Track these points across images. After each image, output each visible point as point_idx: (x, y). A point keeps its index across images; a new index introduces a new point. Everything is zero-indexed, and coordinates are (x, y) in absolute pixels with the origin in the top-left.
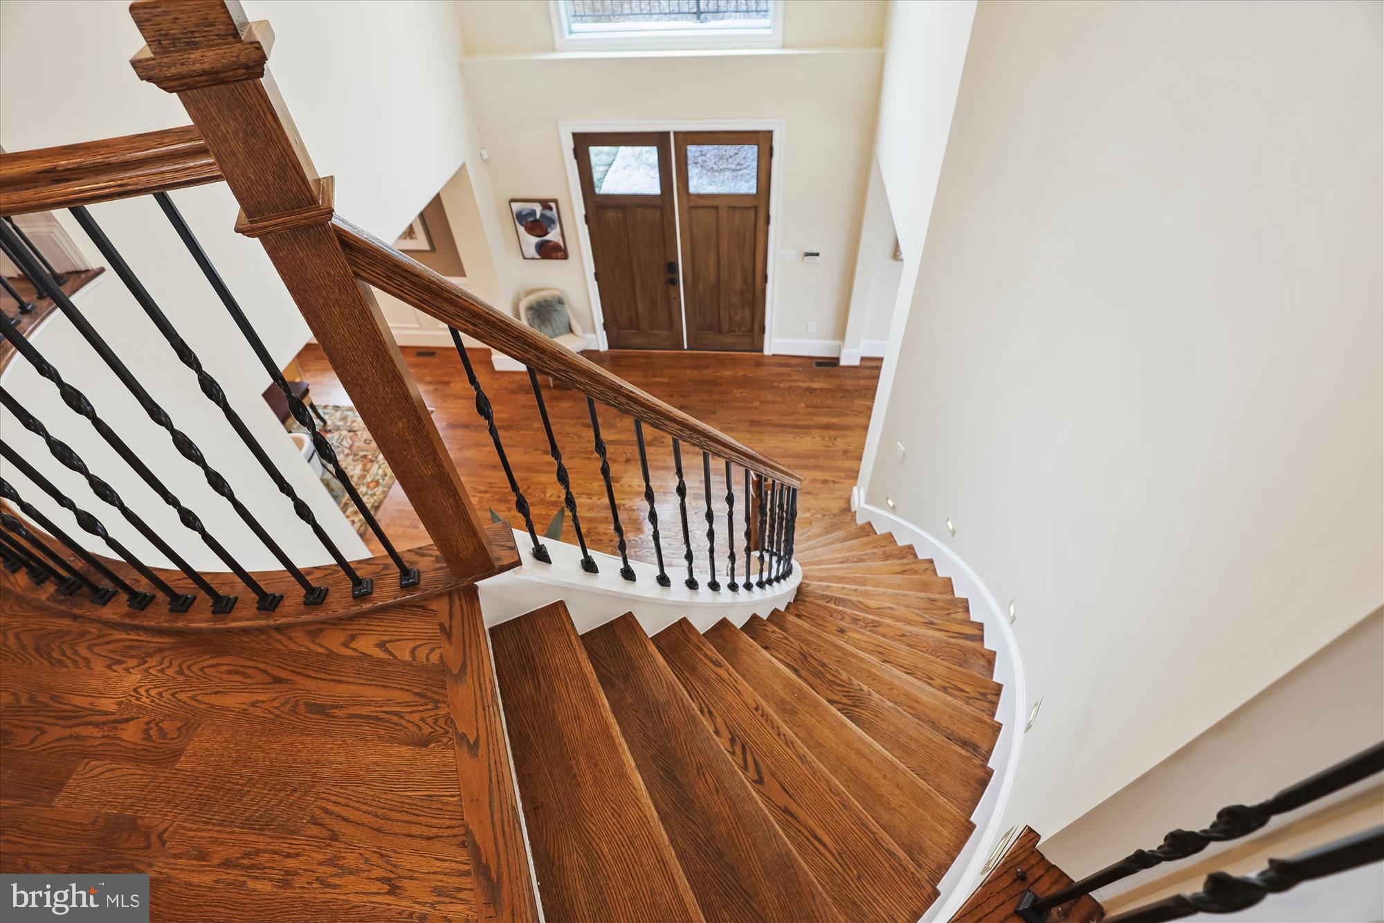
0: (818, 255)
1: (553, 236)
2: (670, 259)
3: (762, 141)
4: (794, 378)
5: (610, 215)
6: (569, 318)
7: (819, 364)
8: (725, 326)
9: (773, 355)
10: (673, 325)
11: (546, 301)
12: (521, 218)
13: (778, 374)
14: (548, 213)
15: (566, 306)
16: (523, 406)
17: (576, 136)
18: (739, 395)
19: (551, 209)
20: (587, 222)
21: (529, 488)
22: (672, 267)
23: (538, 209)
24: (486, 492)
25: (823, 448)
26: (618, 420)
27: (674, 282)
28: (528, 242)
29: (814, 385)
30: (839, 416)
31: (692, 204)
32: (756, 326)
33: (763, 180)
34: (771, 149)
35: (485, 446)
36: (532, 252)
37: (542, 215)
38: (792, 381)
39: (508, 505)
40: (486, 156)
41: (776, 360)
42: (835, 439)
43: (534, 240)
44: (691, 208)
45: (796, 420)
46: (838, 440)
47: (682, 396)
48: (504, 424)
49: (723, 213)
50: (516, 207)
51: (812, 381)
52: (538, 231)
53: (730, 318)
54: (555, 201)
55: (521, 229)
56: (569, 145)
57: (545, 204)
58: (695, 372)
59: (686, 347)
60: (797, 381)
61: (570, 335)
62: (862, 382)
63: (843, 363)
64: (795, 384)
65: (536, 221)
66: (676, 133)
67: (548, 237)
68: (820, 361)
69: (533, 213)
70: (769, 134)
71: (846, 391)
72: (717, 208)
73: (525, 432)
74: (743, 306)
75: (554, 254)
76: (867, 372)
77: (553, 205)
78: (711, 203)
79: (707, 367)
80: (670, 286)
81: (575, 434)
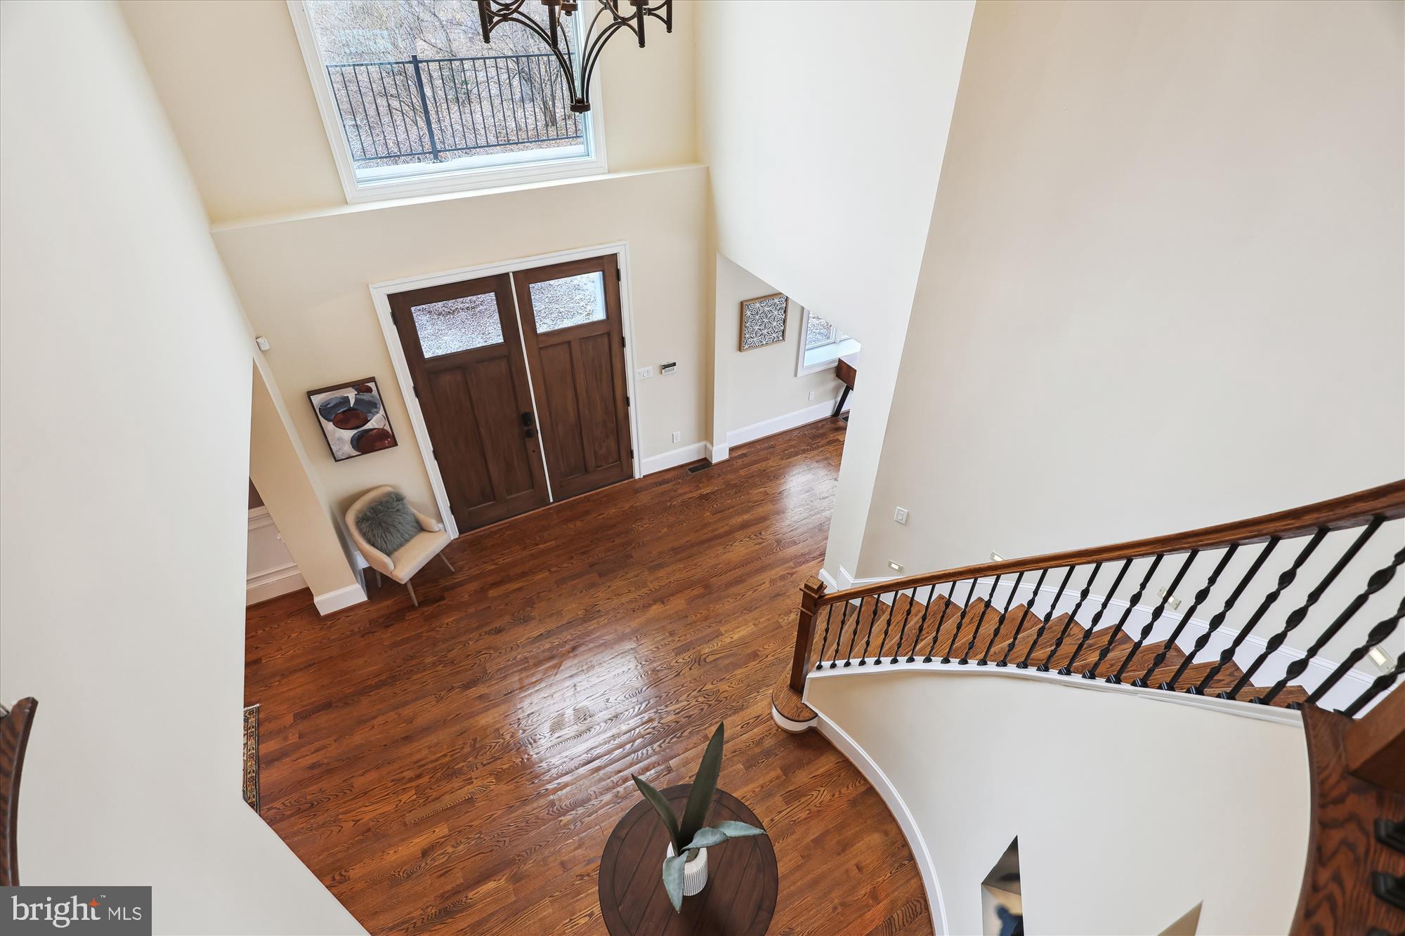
0: (674, 364)
1: (375, 423)
2: (524, 410)
3: (608, 267)
4: (680, 491)
5: (446, 380)
6: (414, 515)
7: (692, 470)
8: (591, 462)
9: (644, 477)
10: (534, 480)
11: (381, 503)
12: (326, 412)
13: (663, 494)
14: (366, 397)
15: (405, 501)
16: (394, 645)
17: (393, 298)
18: (641, 529)
19: (370, 390)
20: (417, 395)
21: (475, 740)
22: (527, 418)
23: (351, 395)
24: (419, 776)
25: (757, 547)
26: (529, 609)
27: (531, 434)
28: (340, 439)
29: (705, 491)
30: (747, 512)
31: (541, 346)
32: (623, 453)
33: (612, 304)
34: (618, 272)
35: (375, 718)
36: (348, 449)
37: (357, 400)
38: (680, 495)
39: (464, 777)
40: (265, 347)
41: (650, 481)
42: (760, 533)
43: (348, 434)
44: (541, 348)
45: (713, 531)
46: (763, 533)
47: (583, 553)
48: (383, 677)
49: (575, 346)
50: (317, 400)
51: (698, 488)
52: (353, 422)
53: (595, 453)
54: (372, 379)
55: (329, 426)
56: (385, 311)
57: (362, 386)
58: (579, 524)
59: (551, 501)
60: (686, 493)
61: (423, 535)
62: (743, 472)
63: (714, 461)
64: (686, 497)
65: (350, 409)
66: (514, 273)
67: (368, 426)
68: (692, 466)
69: (346, 400)
70: (613, 258)
71: (735, 486)
72: (569, 343)
73: (419, 676)
74: (607, 437)
75: (378, 444)
76: (740, 461)
77: (372, 385)
78: (563, 338)
79: (587, 513)
80: (526, 439)
81: (489, 648)
